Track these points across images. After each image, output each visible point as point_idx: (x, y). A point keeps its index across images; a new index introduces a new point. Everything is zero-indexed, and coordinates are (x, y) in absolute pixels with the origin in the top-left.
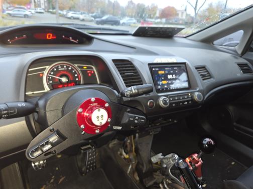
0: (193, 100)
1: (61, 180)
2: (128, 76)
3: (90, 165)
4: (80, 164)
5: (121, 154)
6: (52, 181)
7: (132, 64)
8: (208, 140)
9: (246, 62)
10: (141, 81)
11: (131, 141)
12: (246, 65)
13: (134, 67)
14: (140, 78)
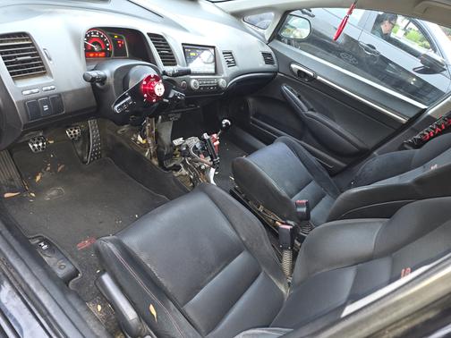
0: (218, 86)
1: (60, 169)
2: (164, 54)
3: (94, 153)
4: (80, 152)
5: (136, 140)
6: (49, 168)
7: (165, 40)
8: (226, 121)
9: (270, 51)
10: (175, 61)
11: (152, 125)
12: (270, 55)
13: (167, 44)
14: (174, 58)
